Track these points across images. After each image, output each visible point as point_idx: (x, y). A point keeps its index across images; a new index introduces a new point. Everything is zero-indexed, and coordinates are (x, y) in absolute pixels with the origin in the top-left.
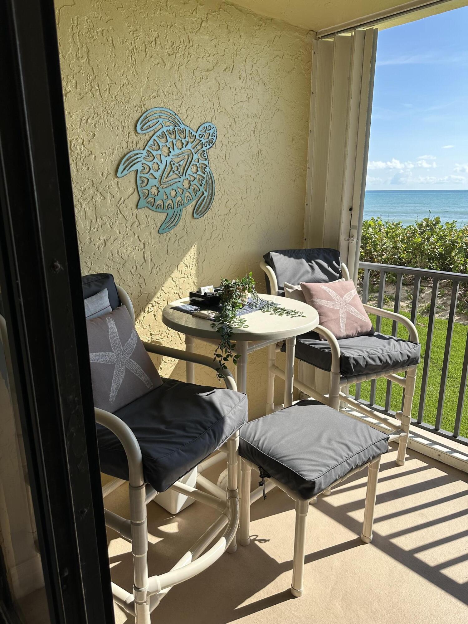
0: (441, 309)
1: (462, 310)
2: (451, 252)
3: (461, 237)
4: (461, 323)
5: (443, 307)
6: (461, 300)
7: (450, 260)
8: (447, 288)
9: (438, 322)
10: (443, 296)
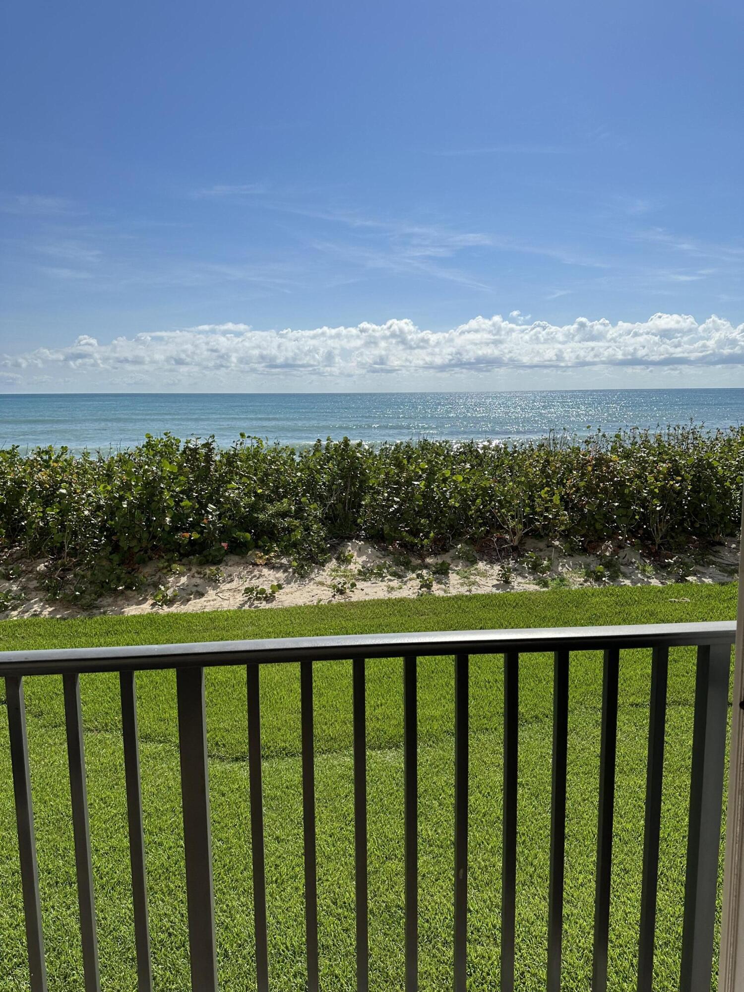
0: (19, 599)
1: (55, 594)
2: (18, 500)
3: (30, 473)
4: (58, 616)
5: (23, 595)
6: (51, 577)
7: (20, 512)
8: (24, 560)
9: (19, 626)
10: (19, 576)
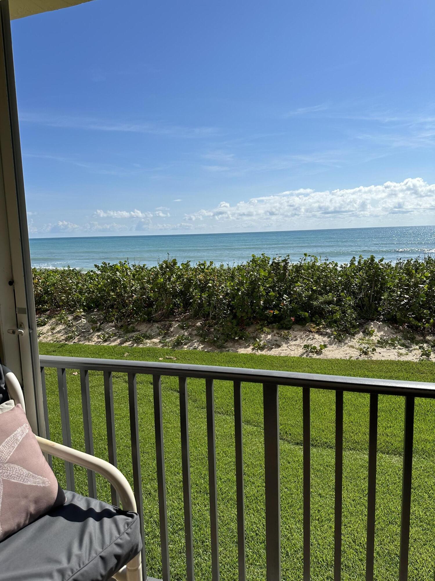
0: (188, 340)
1: (205, 339)
2: (189, 289)
3: (195, 275)
4: (206, 350)
5: (190, 338)
6: (203, 330)
7: (190, 295)
8: (191, 320)
9: (187, 353)
10: (188, 328)
